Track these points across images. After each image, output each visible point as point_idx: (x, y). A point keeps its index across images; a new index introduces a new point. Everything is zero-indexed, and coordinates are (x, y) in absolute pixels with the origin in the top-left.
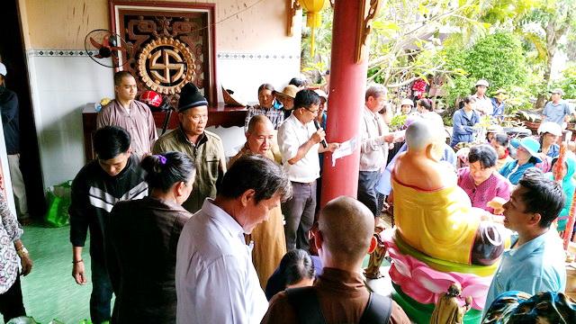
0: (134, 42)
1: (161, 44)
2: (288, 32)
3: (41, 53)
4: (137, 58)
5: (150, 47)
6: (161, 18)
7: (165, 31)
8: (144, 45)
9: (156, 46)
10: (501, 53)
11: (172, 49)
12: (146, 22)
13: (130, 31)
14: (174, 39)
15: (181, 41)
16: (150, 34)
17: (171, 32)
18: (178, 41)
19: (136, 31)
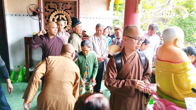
0: (48, 12)
1: (58, 13)
2: (108, 9)
3: (12, 15)
4: (49, 18)
5: (54, 14)
6: (59, 3)
7: (60, 8)
8: (52, 13)
9: (56, 13)
10: (191, 23)
11: (63, 15)
12: (53, 4)
13: (47, 7)
14: (64, 11)
15: (66, 12)
16: (54, 9)
17: (62, 8)
18: (65, 12)
19: (49, 8)
